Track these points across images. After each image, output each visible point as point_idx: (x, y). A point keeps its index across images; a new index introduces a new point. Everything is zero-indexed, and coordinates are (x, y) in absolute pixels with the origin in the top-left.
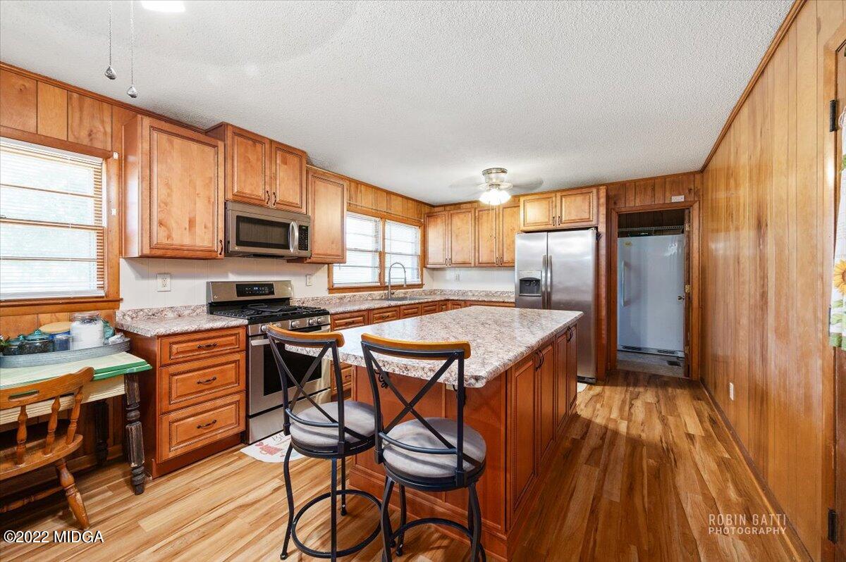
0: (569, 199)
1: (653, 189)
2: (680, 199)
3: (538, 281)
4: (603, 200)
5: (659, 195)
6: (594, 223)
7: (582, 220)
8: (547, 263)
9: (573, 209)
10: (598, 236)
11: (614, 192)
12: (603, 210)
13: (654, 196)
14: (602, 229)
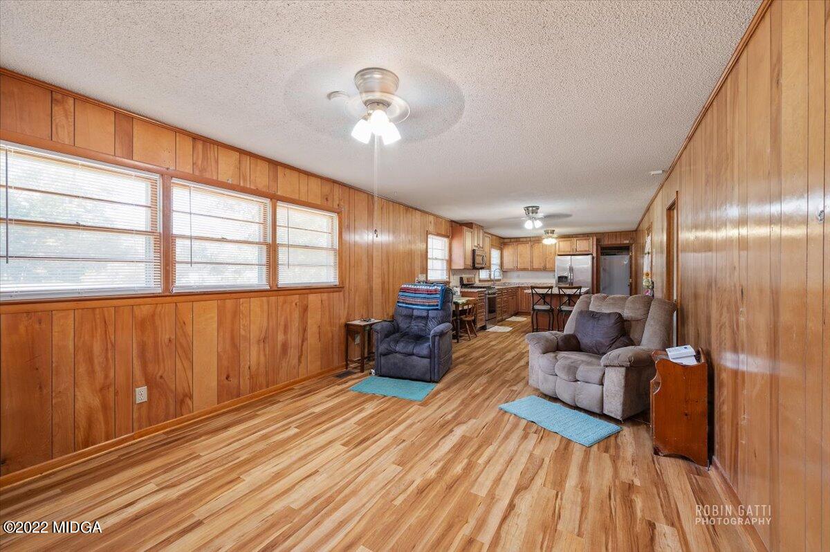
0: (581, 241)
1: (616, 237)
2: (628, 242)
3: (566, 277)
4: (595, 243)
5: (618, 239)
6: (591, 252)
7: (586, 251)
8: (571, 270)
9: (582, 245)
10: (593, 258)
11: (599, 237)
12: (595, 247)
13: (616, 240)
14: (595, 255)
